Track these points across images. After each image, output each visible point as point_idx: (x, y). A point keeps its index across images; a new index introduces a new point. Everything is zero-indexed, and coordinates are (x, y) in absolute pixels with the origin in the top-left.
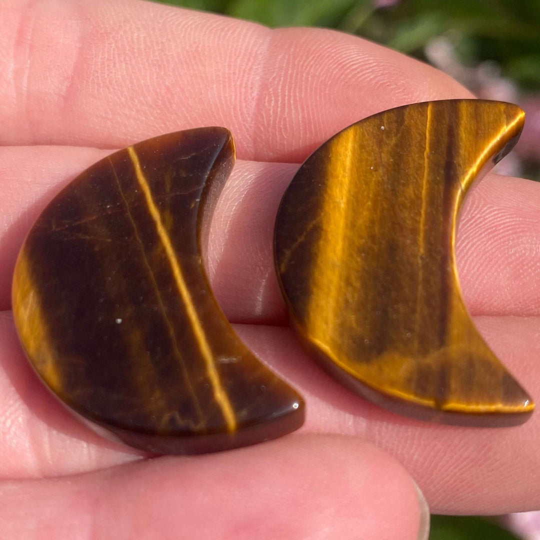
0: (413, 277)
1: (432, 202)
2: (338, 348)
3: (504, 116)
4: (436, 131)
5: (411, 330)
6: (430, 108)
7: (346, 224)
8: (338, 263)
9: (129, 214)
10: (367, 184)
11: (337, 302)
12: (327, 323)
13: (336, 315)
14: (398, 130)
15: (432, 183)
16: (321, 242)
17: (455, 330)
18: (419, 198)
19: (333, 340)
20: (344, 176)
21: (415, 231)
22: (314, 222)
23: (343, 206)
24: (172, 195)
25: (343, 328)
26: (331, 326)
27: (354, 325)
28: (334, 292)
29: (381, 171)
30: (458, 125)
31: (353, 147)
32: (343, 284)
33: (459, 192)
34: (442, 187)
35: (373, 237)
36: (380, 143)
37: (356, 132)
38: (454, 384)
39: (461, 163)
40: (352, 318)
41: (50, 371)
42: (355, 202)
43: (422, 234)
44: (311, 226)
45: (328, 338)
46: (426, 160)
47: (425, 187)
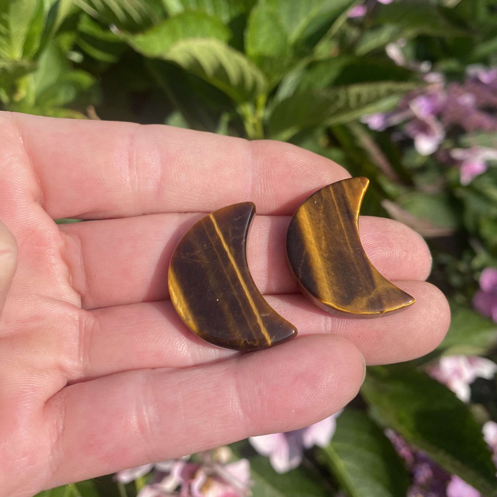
0: (352, 263)
1: (347, 230)
2: (336, 302)
3: (362, 184)
4: (337, 199)
5: (361, 286)
6: (331, 188)
7: (318, 249)
8: (322, 267)
9: (215, 249)
10: (319, 229)
11: (328, 284)
12: (328, 294)
13: (330, 290)
14: (322, 201)
15: (344, 221)
16: (311, 260)
17: (377, 280)
18: (341, 229)
19: (332, 300)
20: (308, 228)
21: (346, 244)
22: (304, 253)
23: (313, 241)
24: (232, 238)
25: (335, 294)
26: (329, 295)
27: (338, 291)
28: (325, 280)
29: (322, 222)
30: (345, 192)
31: (307, 214)
32: (327, 275)
33: (357, 222)
34: (349, 222)
35: (330, 252)
36: (317, 209)
37: (305, 207)
38: (384, 302)
39: (352, 209)
40: (336, 288)
41: (192, 324)
42: (318, 238)
43: (349, 245)
44: (304, 254)
45: (330, 300)
46: (338, 212)
47: (342, 224)
